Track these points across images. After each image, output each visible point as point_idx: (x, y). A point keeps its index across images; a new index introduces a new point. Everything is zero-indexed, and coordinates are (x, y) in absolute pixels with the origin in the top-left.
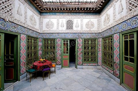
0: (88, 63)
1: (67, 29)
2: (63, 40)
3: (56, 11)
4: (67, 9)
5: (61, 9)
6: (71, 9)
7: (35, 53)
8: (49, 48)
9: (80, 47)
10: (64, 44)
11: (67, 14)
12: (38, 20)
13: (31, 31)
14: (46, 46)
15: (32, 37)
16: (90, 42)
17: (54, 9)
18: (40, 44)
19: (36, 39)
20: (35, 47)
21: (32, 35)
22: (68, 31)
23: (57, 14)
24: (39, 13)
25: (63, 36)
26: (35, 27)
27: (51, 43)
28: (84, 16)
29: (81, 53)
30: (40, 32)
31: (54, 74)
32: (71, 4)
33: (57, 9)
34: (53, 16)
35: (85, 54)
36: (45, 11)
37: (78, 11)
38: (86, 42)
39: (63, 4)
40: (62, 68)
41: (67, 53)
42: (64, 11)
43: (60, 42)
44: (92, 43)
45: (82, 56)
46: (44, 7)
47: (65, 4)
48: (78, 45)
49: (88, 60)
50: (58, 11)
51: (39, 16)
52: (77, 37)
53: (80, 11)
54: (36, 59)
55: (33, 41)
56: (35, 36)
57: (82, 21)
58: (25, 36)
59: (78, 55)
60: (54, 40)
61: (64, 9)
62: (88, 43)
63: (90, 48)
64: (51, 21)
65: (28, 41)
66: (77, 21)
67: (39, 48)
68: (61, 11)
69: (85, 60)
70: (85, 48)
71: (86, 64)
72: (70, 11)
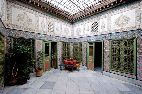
0: (118, 71)
1: (92, 32)
2: (89, 43)
3: (82, 18)
4: (91, 13)
5: (86, 15)
6: (95, 12)
7: (69, 53)
8: (78, 50)
9: (107, 50)
10: (90, 47)
11: (92, 17)
12: (71, 29)
13: (65, 39)
14: (76, 49)
15: (66, 43)
16: (122, 44)
17: (80, 17)
18: (72, 47)
19: (69, 44)
20: (68, 49)
21: (65, 41)
22: (93, 34)
23: (84, 20)
24: (71, 24)
25: (88, 40)
26: (68, 35)
27: (79, 46)
28: (112, 13)
29: (108, 57)
30: (72, 38)
31: (77, 72)
32: (94, 7)
33: (82, 17)
34: (80, 23)
35: (114, 58)
36: (75, 21)
37: (103, 10)
38: (116, 44)
39: (87, 10)
40: (87, 69)
41: (92, 56)
42: (88, 16)
43: (86, 45)
44: (125, 46)
45: (109, 61)
46: (74, 18)
47: (88, 9)
48: (104, 48)
49: (119, 67)
50: (84, 18)
51: (72, 26)
52: (103, 39)
53: (106, 9)
54: (69, 57)
55: (66, 45)
56: (68, 41)
57: (109, 19)
58: (61, 42)
59: (105, 60)
60: (81, 44)
61: (88, 14)
62: (119, 46)
63: (122, 52)
64: (79, 27)
65: (63, 46)
66: (103, 21)
67: (72, 50)
68: (86, 17)
69: (113, 66)
70: (114, 51)
71: (115, 72)
72: (94, 14)
